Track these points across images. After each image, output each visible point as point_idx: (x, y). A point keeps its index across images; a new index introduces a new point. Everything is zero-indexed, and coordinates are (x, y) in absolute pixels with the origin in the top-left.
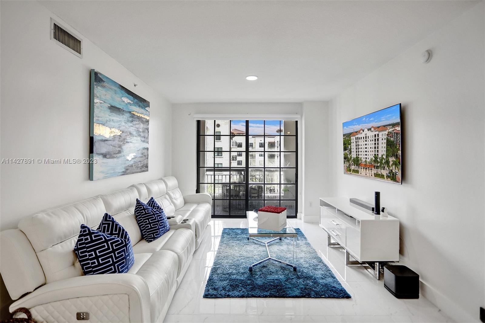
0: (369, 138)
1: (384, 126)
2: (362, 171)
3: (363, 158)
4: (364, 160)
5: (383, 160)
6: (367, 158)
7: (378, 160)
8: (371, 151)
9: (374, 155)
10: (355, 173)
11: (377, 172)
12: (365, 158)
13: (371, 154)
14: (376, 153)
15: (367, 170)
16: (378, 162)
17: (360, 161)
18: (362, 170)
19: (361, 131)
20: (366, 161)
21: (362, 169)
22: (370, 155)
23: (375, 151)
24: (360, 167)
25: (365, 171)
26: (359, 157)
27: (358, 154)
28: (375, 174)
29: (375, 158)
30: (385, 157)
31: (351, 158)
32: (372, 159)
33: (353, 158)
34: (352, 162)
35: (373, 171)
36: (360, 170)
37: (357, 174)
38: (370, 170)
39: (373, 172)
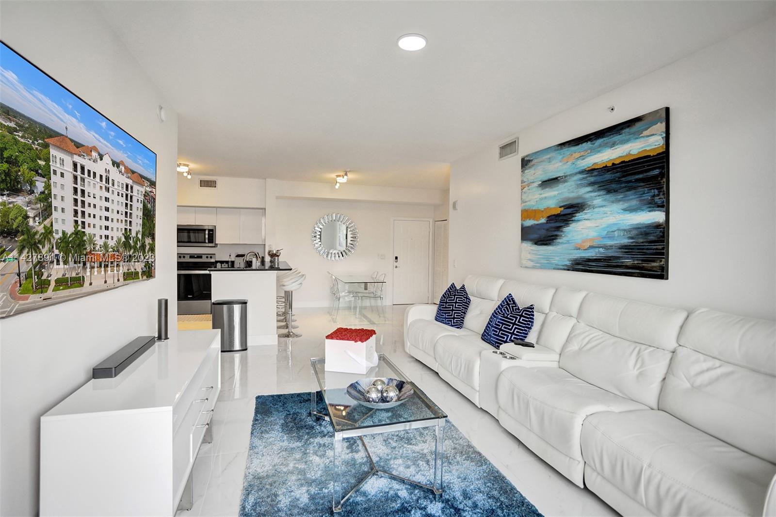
0: (116, 186)
1: (142, 177)
2: (95, 277)
3: (97, 238)
4: (100, 242)
5: (138, 242)
6: (110, 237)
7: (131, 242)
8: (118, 220)
9: (123, 232)
10: (69, 288)
11: (128, 270)
12: (103, 237)
13: (118, 228)
14: (128, 227)
15: (109, 269)
16: (130, 247)
17: (87, 246)
18: (96, 273)
19: (94, 154)
20: (106, 246)
21: (96, 269)
22: (115, 229)
23: (126, 221)
24: (88, 265)
25: (103, 273)
26: (86, 232)
27: (83, 223)
28: (124, 273)
29: (125, 238)
30: (140, 236)
31: (51, 232)
32: (119, 240)
33: (58, 236)
34: (56, 252)
35: (121, 268)
36: (88, 274)
37: (77, 291)
38: (115, 268)
39: (121, 271)
